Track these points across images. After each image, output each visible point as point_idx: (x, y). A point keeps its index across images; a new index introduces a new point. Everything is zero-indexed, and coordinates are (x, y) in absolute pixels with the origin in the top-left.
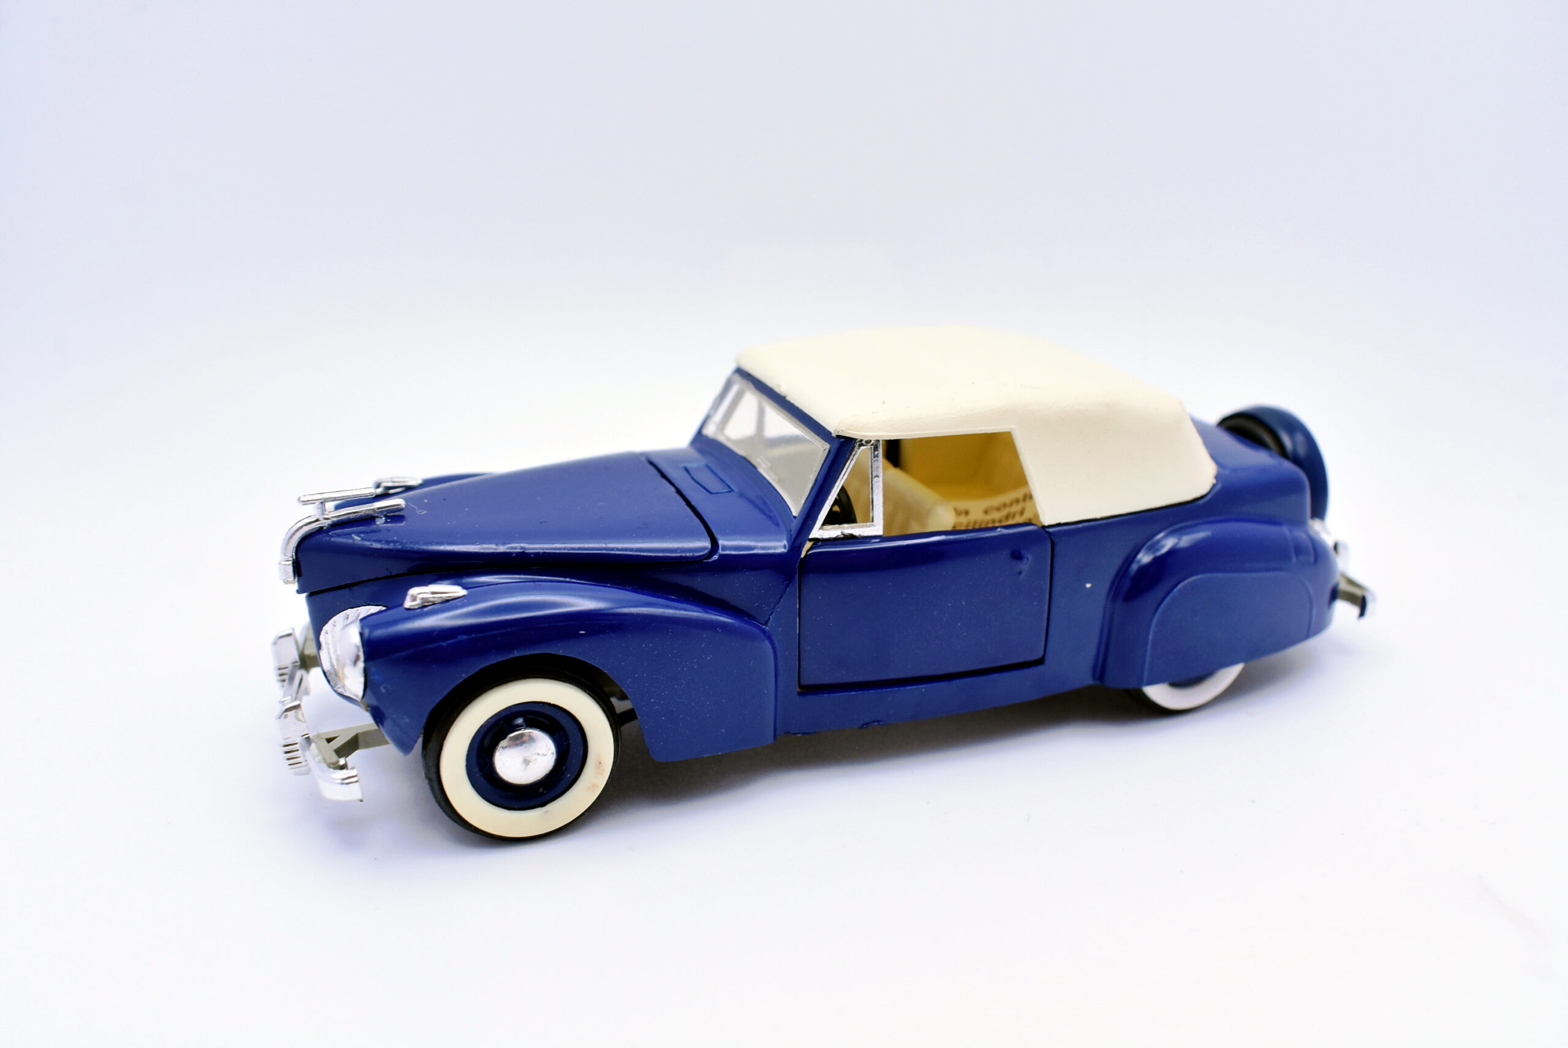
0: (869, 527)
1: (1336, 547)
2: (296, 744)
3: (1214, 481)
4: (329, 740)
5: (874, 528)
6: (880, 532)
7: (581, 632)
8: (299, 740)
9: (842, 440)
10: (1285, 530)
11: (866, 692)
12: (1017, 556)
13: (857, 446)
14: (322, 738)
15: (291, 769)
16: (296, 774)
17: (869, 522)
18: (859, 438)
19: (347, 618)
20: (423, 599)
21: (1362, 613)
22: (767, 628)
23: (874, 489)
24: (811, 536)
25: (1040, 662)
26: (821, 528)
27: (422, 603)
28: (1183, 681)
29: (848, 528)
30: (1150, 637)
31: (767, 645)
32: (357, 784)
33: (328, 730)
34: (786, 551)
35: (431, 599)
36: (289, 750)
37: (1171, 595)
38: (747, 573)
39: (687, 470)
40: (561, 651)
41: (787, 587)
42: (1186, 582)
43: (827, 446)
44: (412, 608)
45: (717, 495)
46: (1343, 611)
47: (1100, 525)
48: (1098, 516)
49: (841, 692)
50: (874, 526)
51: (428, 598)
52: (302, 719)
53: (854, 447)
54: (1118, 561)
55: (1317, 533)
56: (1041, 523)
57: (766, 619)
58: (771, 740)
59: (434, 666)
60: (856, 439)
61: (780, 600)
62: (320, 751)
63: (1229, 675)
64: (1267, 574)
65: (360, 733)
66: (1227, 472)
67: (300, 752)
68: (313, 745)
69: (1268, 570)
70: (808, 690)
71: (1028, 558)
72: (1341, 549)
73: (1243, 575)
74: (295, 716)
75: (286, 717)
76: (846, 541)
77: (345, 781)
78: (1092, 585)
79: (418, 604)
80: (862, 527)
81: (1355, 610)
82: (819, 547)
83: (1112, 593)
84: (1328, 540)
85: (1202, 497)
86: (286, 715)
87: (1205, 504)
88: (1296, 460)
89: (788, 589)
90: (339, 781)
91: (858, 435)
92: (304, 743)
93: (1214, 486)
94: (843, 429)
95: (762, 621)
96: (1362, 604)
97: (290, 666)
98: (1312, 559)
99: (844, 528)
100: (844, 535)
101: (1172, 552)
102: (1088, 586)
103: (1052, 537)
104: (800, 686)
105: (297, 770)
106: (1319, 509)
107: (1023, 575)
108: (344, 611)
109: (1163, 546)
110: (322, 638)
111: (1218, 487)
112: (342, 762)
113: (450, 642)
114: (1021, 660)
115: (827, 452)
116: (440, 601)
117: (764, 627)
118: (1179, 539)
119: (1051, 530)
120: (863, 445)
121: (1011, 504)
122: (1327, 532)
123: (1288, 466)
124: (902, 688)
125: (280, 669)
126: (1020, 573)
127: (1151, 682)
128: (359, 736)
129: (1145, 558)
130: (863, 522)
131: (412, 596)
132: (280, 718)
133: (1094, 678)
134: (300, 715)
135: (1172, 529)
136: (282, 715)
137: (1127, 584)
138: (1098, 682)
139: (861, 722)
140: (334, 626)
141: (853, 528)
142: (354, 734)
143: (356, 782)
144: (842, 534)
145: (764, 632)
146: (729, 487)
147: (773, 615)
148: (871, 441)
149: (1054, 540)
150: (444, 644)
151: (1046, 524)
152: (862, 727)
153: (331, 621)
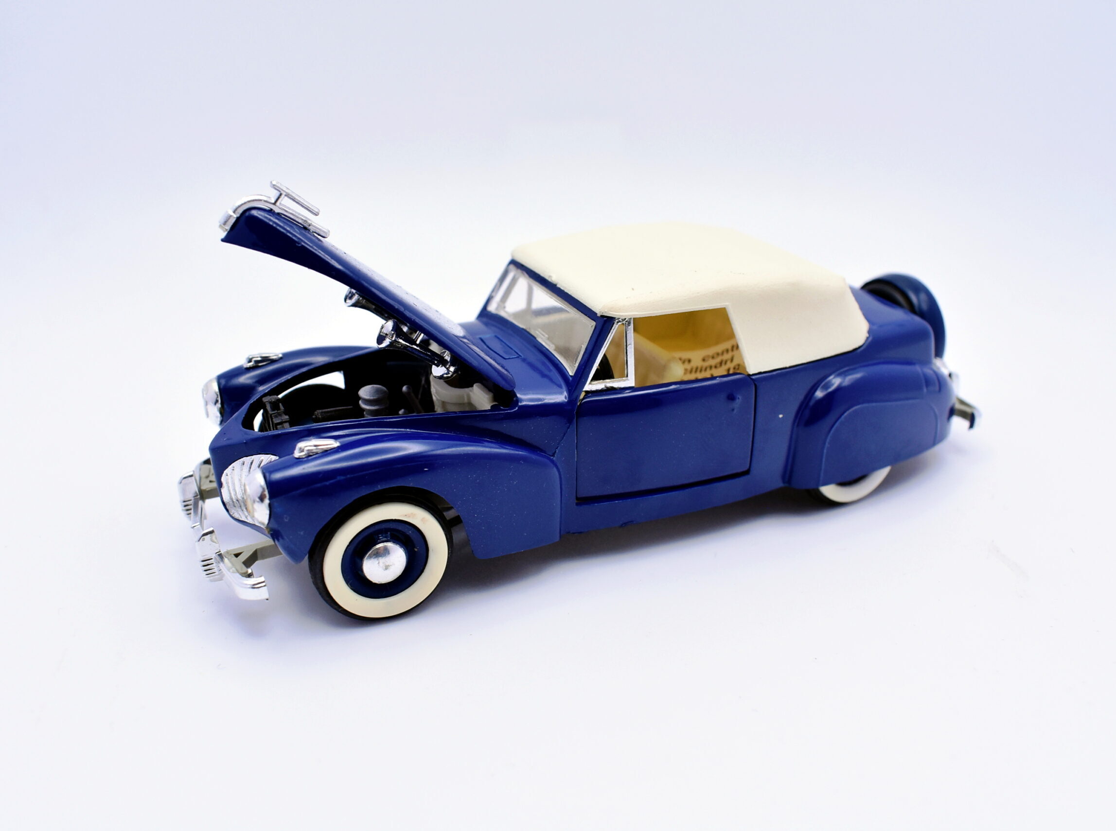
0: (624, 381)
1: (950, 375)
2: (212, 559)
3: (867, 335)
4: (237, 555)
5: (628, 381)
6: (633, 384)
7: (426, 469)
8: (213, 556)
9: (605, 319)
10: (918, 368)
11: (624, 501)
12: (731, 398)
13: (616, 323)
14: (231, 554)
15: (208, 577)
16: (211, 581)
17: (624, 377)
18: (617, 317)
19: (244, 464)
20: (308, 450)
21: (972, 426)
22: (554, 459)
23: (628, 354)
24: (584, 390)
25: (747, 472)
26: (590, 384)
27: (308, 453)
28: (847, 483)
29: (609, 382)
30: (825, 451)
31: (555, 469)
32: (266, 587)
33: (235, 546)
34: (566, 401)
35: (315, 451)
36: (206, 564)
37: (840, 421)
38: (539, 419)
39: (482, 340)
40: (411, 484)
41: (568, 428)
42: (851, 410)
43: (594, 323)
44: (301, 457)
45: (509, 360)
46: (958, 424)
47: (787, 373)
48: (788, 365)
49: (607, 502)
50: (628, 380)
51: (312, 450)
52: (215, 541)
53: (614, 323)
54: (801, 397)
55: (939, 368)
56: (747, 372)
57: (554, 452)
58: (557, 539)
59: (320, 499)
60: (615, 318)
61: (563, 438)
62: (233, 564)
63: (881, 475)
64: (907, 402)
65: (258, 549)
66: (875, 327)
67: (214, 565)
68: (226, 560)
69: (908, 399)
70: (583, 501)
71: (739, 398)
72: (954, 377)
73: (889, 403)
74: (211, 539)
75: (203, 540)
76: (609, 392)
77: (253, 587)
78: (783, 416)
79: (305, 454)
80: (620, 381)
81: (966, 423)
82: (589, 397)
83: (797, 421)
84: (945, 372)
85: (860, 347)
86: (204, 538)
87: (861, 352)
88: (921, 314)
89: (569, 430)
90: (251, 586)
91: (617, 315)
92: (218, 558)
93: (868, 338)
94: (606, 311)
95: (551, 454)
96: (971, 418)
97: (193, 499)
98: (937, 388)
99: (606, 382)
100: (607, 388)
101: (839, 389)
102: (781, 416)
103: (756, 383)
104: (577, 499)
105: (212, 578)
106: (939, 351)
107: (735, 411)
108: (240, 459)
109: (833, 385)
110: (223, 479)
111: (870, 339)
112: (250, 571)
113: (331, 481)
114: (735, 471)
115: (593, 327)
116: (321, 451)
117: (552, 457)
118: (844, 379)
119: (753, 377)
120: (620, 321)
121: (723, 353)
122: (945, 367)
123: (917, 319)
124: (650, 497)
125: (184, 502)
126: (733, 410)
127: (826, 483)
128: (258, 551)
129: (819, 394)
130: (620, 378)
131: (300, 448)
132: (199, 541)
133: (784, 482)
134: (214, 538)
135: (839, 372)
136: (200, 539)
137: (807, 413)
138: (787, 485)
139: (621, 522)
140: (233, 470)
141: (613, 382)
142: (255, 550)
143: (265, 586)
144: (606, 386)
145: (552, 461)
146: (517, 353)
147: (558, 449)
148: (625, 319)
149: (758, 385)
150: (327, 483)
151: (751, 373)
152: (621, 526)
153: (230, 467)
